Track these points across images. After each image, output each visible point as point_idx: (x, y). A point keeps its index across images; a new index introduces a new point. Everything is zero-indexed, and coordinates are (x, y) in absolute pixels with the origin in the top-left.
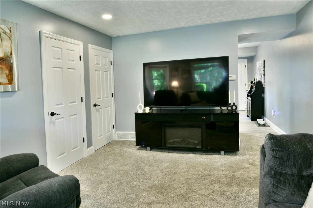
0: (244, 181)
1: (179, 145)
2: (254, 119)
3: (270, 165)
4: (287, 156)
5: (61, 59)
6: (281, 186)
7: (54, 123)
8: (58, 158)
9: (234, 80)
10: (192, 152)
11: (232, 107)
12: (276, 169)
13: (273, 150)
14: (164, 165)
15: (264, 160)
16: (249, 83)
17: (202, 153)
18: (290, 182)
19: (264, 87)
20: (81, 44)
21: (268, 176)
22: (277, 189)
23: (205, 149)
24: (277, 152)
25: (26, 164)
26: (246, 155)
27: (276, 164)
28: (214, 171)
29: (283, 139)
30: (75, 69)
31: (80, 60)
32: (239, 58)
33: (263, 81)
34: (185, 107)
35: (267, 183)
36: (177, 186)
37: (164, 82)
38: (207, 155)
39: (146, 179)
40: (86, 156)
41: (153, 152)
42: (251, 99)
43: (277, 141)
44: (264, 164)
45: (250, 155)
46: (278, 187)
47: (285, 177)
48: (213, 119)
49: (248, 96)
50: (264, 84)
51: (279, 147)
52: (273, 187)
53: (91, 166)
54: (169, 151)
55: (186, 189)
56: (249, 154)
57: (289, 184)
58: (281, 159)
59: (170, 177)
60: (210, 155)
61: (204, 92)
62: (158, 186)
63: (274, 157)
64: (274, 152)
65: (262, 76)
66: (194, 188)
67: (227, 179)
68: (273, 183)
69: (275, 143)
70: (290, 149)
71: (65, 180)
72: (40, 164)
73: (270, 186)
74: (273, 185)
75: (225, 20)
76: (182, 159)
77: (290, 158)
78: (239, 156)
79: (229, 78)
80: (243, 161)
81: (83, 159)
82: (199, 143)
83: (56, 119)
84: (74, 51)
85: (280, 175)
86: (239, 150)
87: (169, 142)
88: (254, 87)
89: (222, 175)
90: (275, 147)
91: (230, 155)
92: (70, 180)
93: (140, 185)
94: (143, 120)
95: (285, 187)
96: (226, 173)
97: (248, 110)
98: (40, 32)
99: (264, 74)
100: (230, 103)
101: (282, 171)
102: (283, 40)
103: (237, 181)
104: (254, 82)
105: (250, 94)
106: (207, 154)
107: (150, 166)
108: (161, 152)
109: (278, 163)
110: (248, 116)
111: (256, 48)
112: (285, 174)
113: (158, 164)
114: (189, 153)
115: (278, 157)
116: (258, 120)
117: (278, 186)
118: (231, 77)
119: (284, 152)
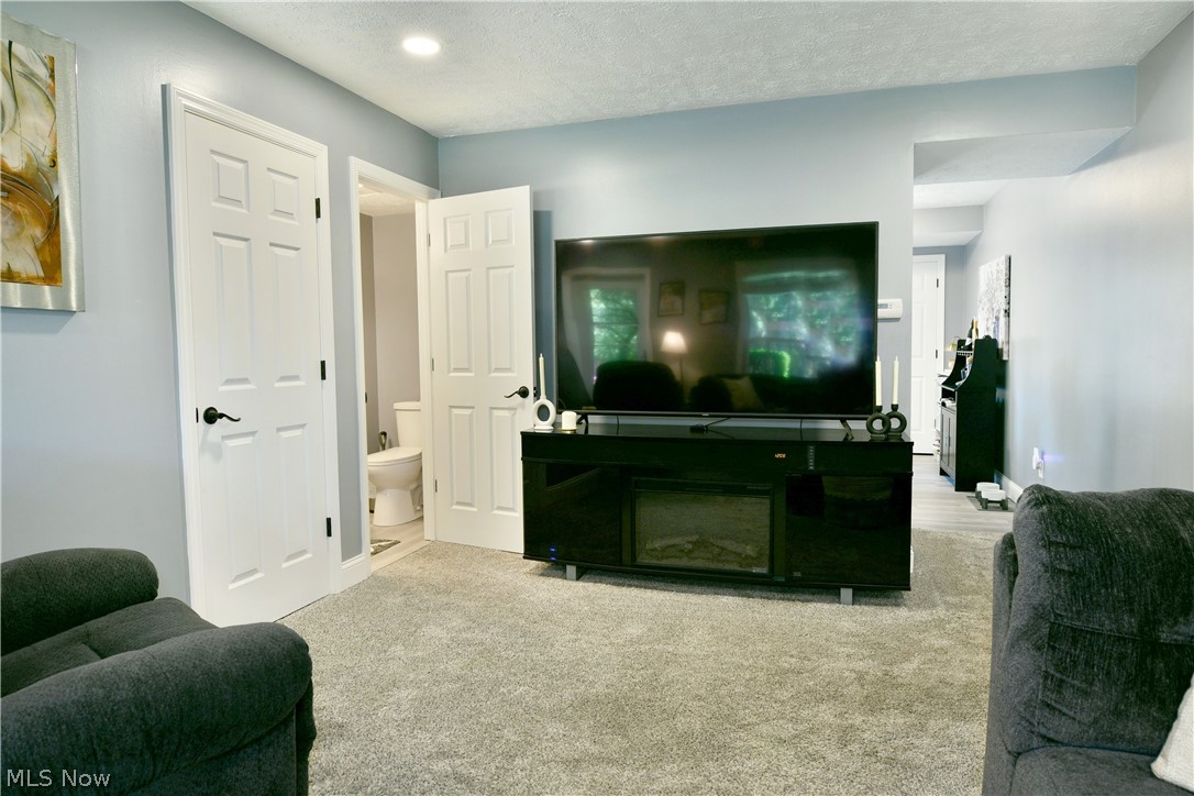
0: (928, 695)
1: (684, 562)
2: (965, 483)
3: (1036, 601)
4: (1101, 567)
5: (244, 203)
6: (1076, 682)
7: (217, 452)
8: (231, 587)
9: (897, 320)
10: (735, 589)
11: (886, 423)
12: (1056, 615)
13: (1049, 544)
14: (630, 630)
15: (1011, 591)
16: (950, 349)
17: (770, 594)
18: (1109, 664)
19: (1005, 362)
20: (322, 152)
21: (1025, 645)
22: (1059, 692)
23: (783, 580)
24: (1062, 549)
25: (108, 585)
26: (934, 606)
27: (1058, 595)
28: (814, 657)
29: (1086, 505)
30: (297, 249)
31: (318, 215)
32: (918, 251)
33: (1001, 339)
34: (710, 416)
35: (1023, 672)
36: (676, 705)
37: (632, 334)
38: (791, 603)
39: (562, 677)
40: (338, 591)
41: (587, 584)
42: (958, 406)
43: (1063, 511)
44: (1010, 607)
45: (949, 606)
46: (1065, 686)
47: (1091, 645)
48: (816, 462)
49: (946, 394)
50: (1005, 349)
51: (1071, 530)
52: (1045, 687)
53: (356, 625)
54: (649, 584)
55: (709, 716)
56: (945, 603)
57: (1108, 673)
58: (1077, 578)
59: (650, 671)
60: (803, 601)
61: (783, 378)
62: (606, 701)
63: (1053, 571)
64: (1049, 551)
65: (997, 318)
66: (741, 713)
67: (862, 686)
68: (1044, 669)
69: (1056, 516)
70: (1113, 540)
71: (255, 636)
72: (162, 593)
73: (1032, 683)
74: (1046, 678)
75: (867, 82)
76: (698, 614)
77: (1111, 573)
78: (910, 609)
79: (879, 310)
80: (924, 627)
81: (325, 600)
82: (760, 554)
83: (224, 438)
84: (295, 178)
85: (1073, 637)
86: (909, 585)
87: (648, 546)
88: (968, 359)
89: (847, 674)
90: (1053, 531)
91: (876, 605)
92: (274, 638)
93: (537, 698)
94: (551, 461)
95: (1091, 684)
96: (860, 665)
97: (945, 452)
98: (164, 88)
99: (1007, 312)
100: (878, 403)
101: (1080, 624)
102: (1084, 174)
103: (903, 696)
104: (967, 344)
105: (954, 387)
106: (789, 600)
107: (577, 631)
108: (618, 585)
109: (1066, 592)
110: (943, 473)
111: (977, 213)
112: (1092, 633)
113: (608, 628)
114: (721, 591)
115: (1066, 568)
116: (980, 486)
117: (1062, 681)
118: (885, 306)
119: (1088, 549)
